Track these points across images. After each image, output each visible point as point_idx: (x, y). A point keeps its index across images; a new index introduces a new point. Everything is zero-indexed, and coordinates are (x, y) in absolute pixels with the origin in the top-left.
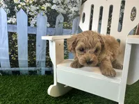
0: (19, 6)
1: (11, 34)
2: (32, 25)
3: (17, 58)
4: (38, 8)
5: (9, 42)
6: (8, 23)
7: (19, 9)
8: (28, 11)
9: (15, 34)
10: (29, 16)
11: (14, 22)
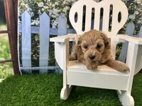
0: (43, 9)
1: (33, 36)
2: (54, 27)
3: (38, 57)
4: (60, 11)
5: (32, 42)
6: (32, 25)
7: (42, 12)
8: (50, 14)
9: (37, 35)
10: (52, 19)
11: (37, 24)
